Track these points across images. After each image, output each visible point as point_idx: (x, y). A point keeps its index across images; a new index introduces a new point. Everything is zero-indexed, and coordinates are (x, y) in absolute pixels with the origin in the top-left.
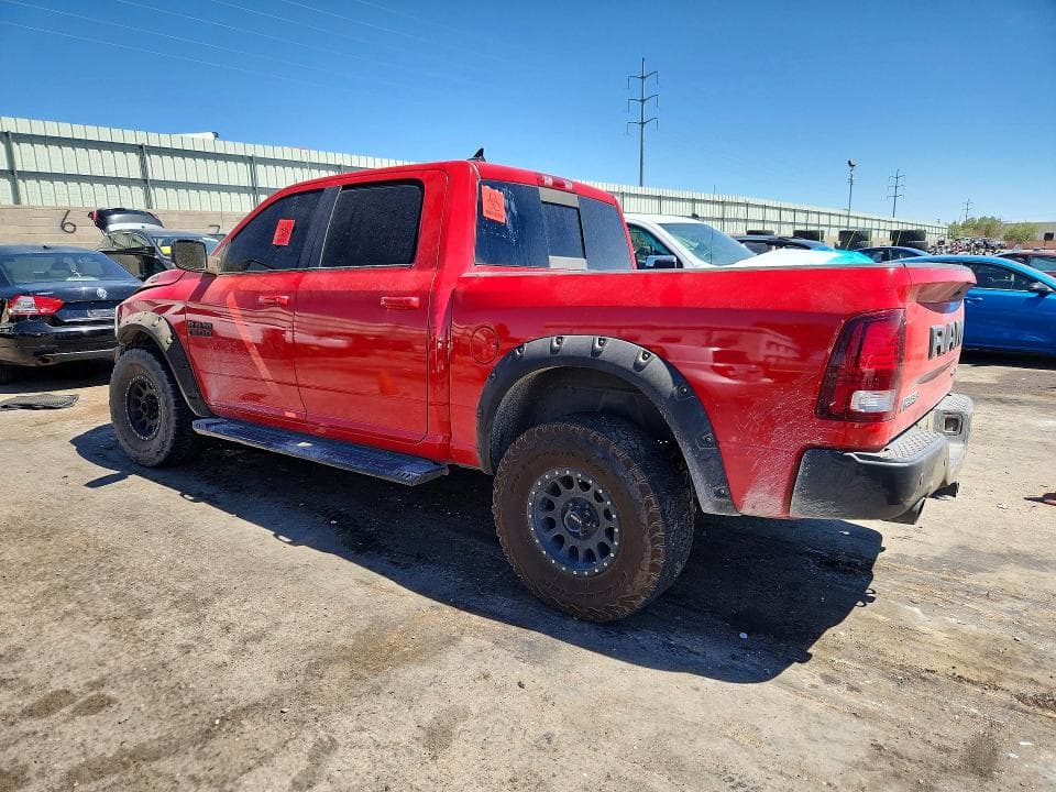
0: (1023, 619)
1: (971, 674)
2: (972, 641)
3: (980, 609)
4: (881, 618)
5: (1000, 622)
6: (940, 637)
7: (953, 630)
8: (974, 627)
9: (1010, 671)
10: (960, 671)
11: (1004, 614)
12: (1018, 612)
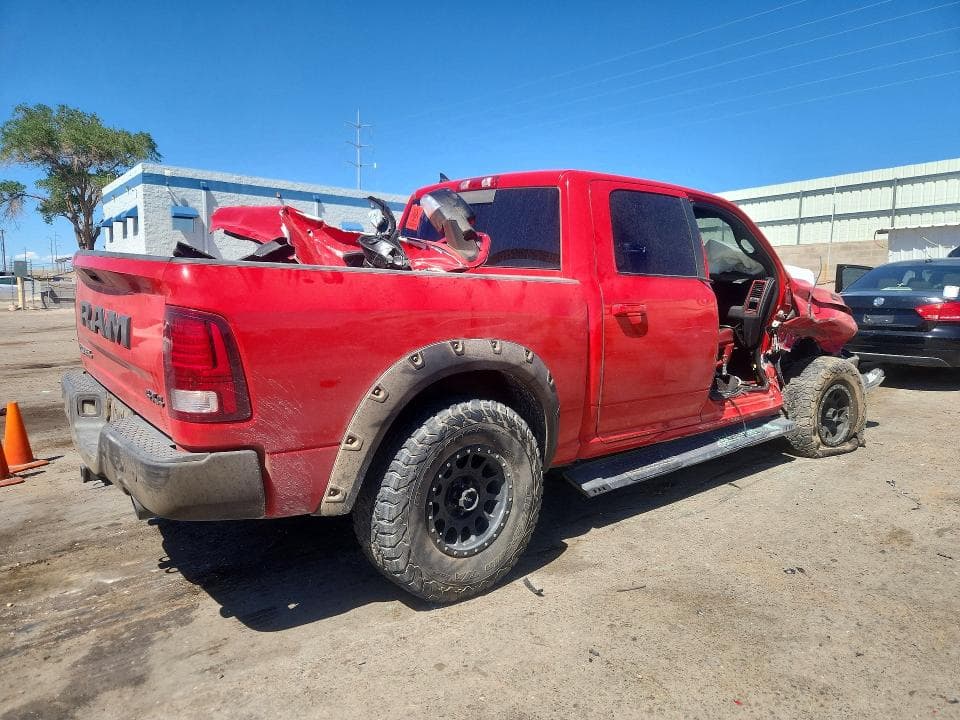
0: (11, 627)
1: (34, 568)
2: (46, 586)
3: (59, 614)
4: (128, 564)
5: (33, 612)
6: (74, 577)
7: (69, 584)
8: (52, 596)
9: (7, 583)
10: (43, 566)
11: (34, 621)
12: (19, 631)
